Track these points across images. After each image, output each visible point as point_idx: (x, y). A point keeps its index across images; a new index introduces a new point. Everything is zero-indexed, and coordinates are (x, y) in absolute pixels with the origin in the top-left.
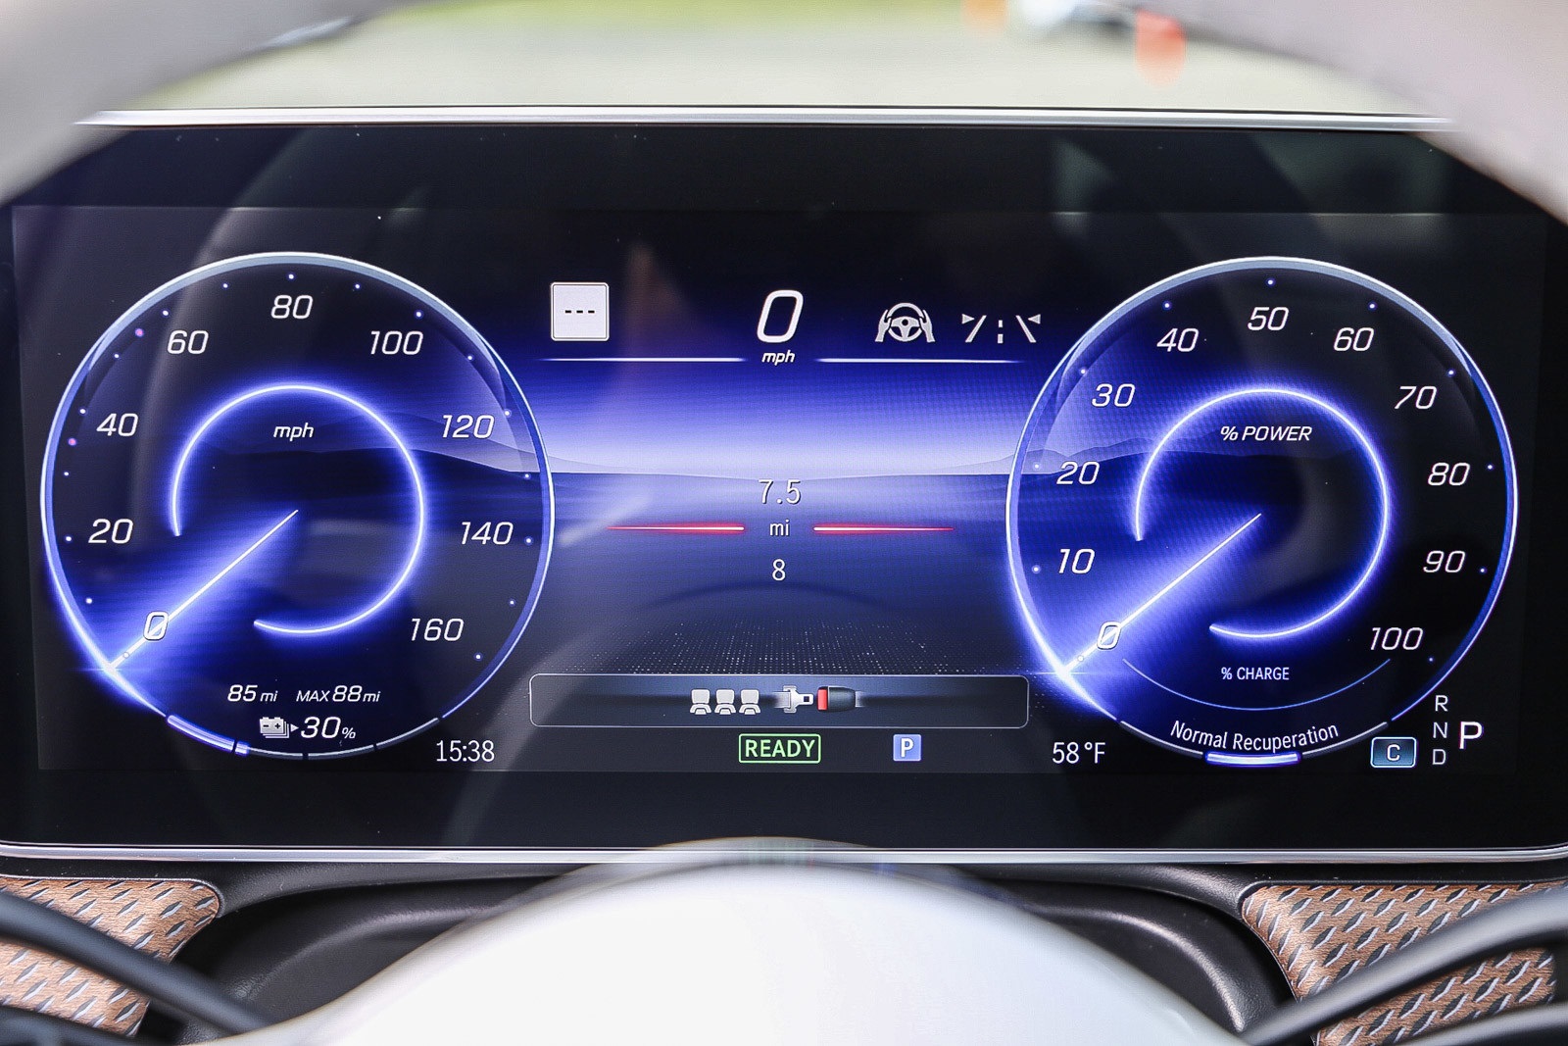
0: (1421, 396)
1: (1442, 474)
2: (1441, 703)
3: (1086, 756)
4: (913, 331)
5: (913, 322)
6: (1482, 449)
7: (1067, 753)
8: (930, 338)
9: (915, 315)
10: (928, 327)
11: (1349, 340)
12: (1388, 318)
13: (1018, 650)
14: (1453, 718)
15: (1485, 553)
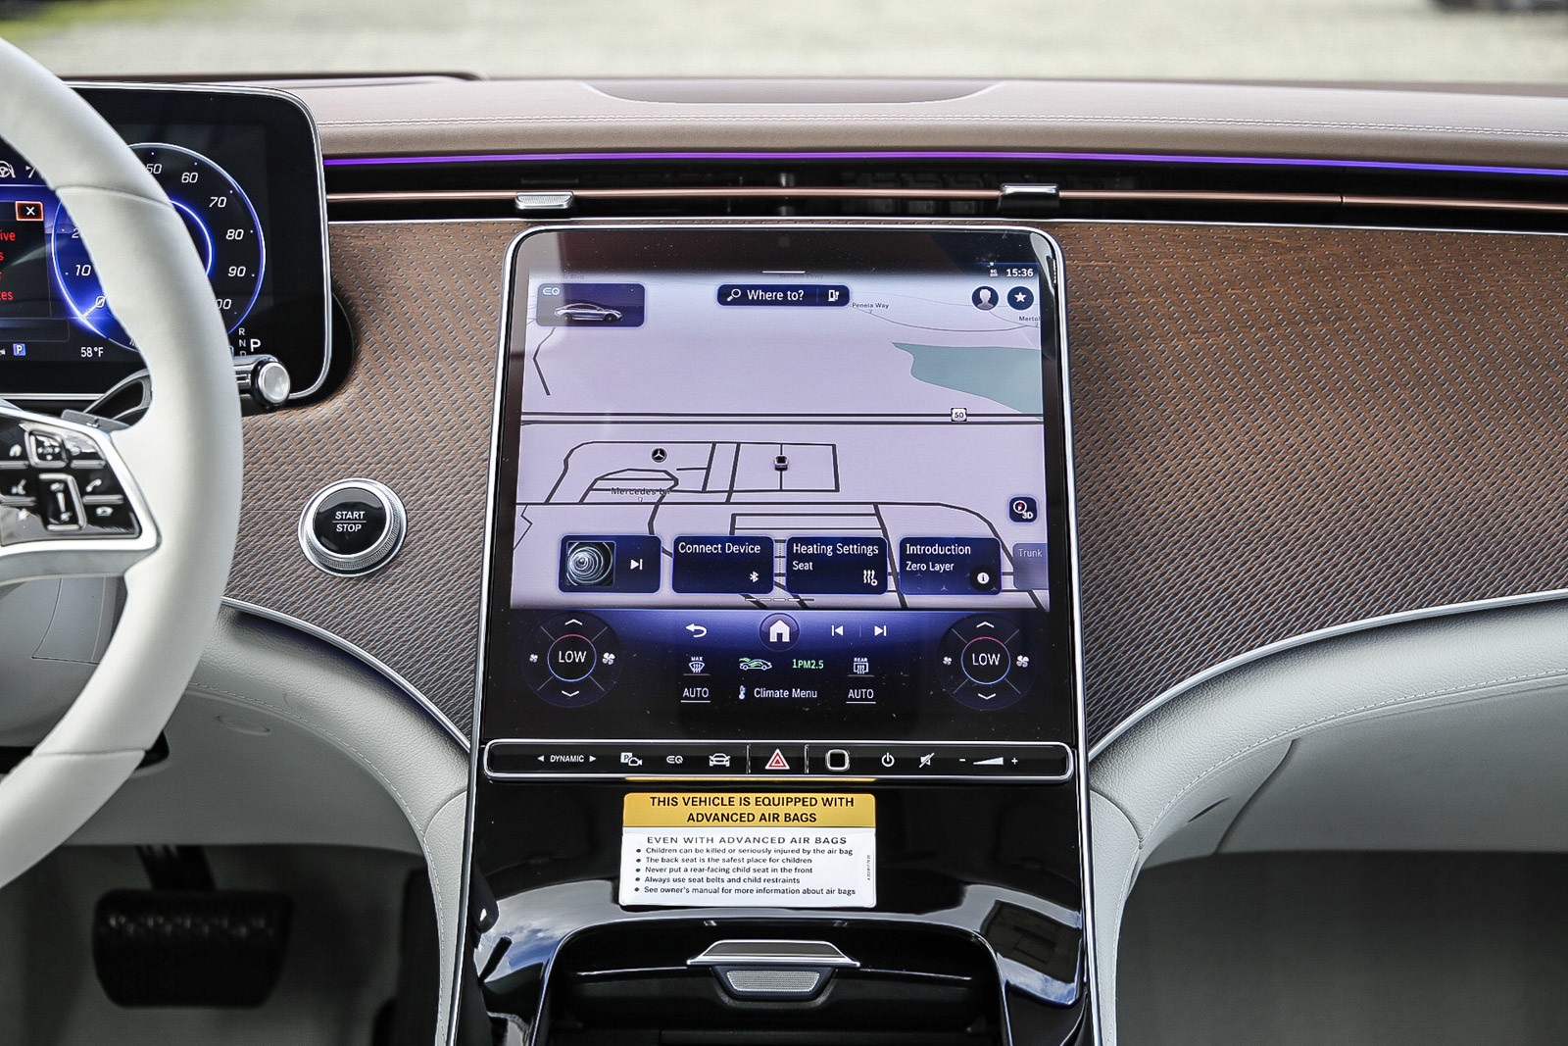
0: (220, 201)
1: (232, 234)
2: (242, 332)
3: (95, 354)
4: (6, 173)
5: (6, 169)
6: (248, 224)
7: (87, 352)
8: (14, 176)
9: (5, 166)
10: (12, 171)
11: (188, 178)
12: (202, 168)
13: (64, 309)
14: (247, 338)
15: (254, 267)
